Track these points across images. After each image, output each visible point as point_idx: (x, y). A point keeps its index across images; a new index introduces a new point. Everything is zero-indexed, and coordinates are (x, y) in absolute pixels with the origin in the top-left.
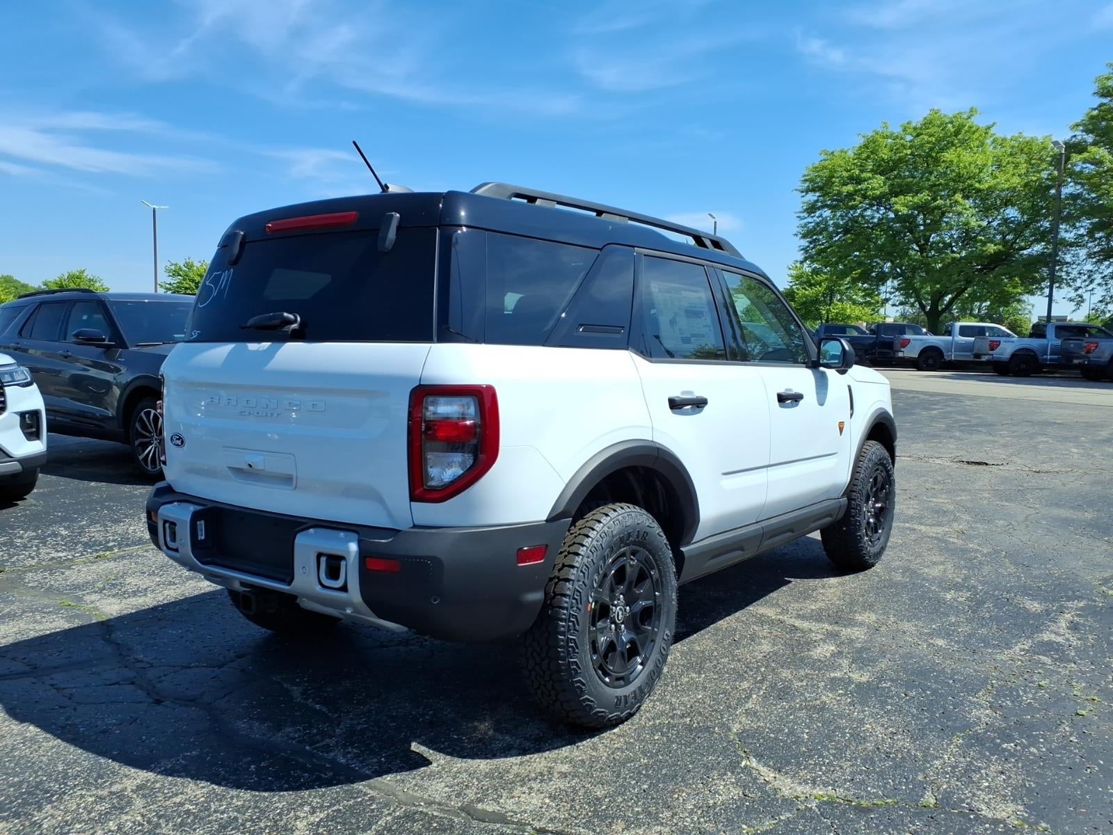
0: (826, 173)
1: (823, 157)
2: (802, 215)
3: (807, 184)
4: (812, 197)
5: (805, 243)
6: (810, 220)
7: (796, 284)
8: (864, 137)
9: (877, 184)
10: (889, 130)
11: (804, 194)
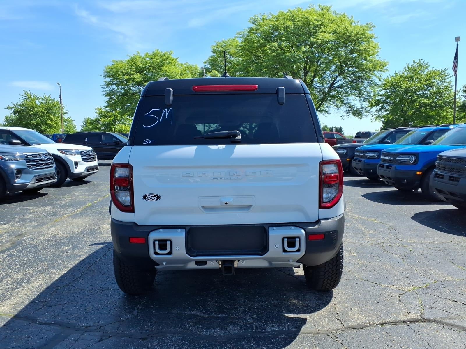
0: (115, 70)
1: (113, 63)
2: (104, 87)
3: (106, 74)
4: (108, 79)
5: (107, 99)
6: (107, 89)
7: (99, 116)
8: (130, 56)
9: (138, 77)
10: (140, 55)
11: (105, 78)
